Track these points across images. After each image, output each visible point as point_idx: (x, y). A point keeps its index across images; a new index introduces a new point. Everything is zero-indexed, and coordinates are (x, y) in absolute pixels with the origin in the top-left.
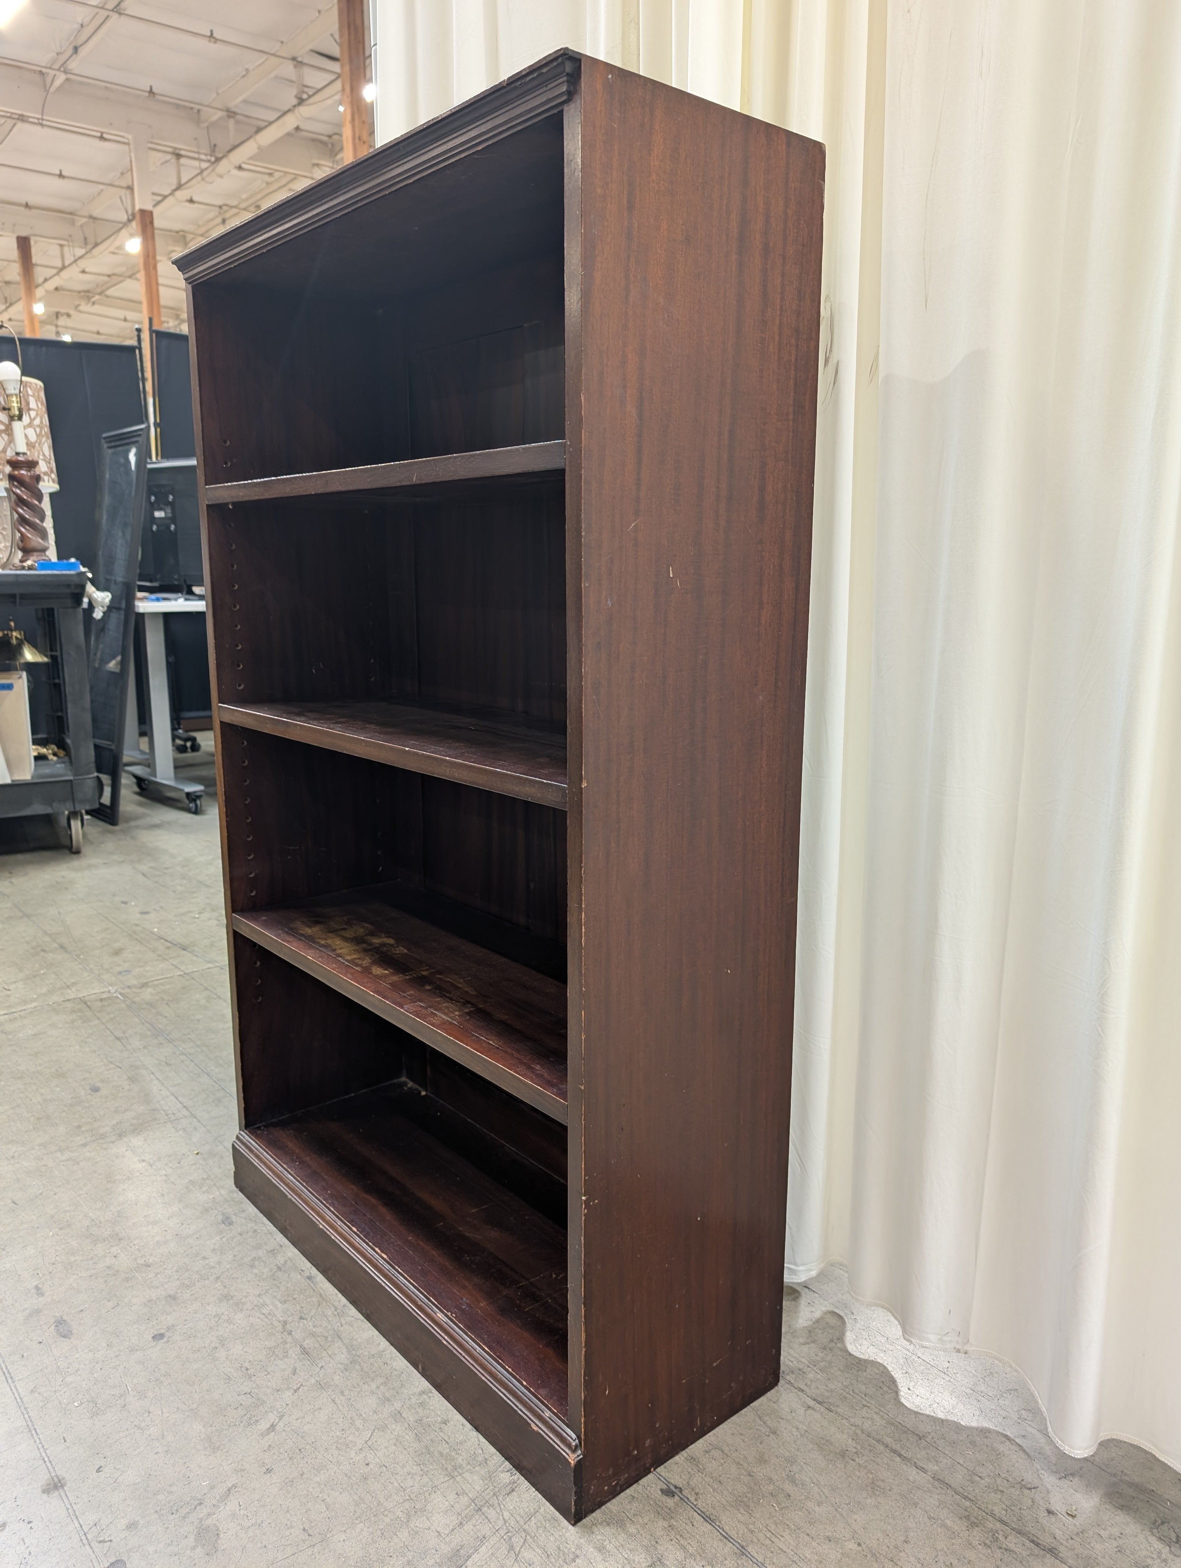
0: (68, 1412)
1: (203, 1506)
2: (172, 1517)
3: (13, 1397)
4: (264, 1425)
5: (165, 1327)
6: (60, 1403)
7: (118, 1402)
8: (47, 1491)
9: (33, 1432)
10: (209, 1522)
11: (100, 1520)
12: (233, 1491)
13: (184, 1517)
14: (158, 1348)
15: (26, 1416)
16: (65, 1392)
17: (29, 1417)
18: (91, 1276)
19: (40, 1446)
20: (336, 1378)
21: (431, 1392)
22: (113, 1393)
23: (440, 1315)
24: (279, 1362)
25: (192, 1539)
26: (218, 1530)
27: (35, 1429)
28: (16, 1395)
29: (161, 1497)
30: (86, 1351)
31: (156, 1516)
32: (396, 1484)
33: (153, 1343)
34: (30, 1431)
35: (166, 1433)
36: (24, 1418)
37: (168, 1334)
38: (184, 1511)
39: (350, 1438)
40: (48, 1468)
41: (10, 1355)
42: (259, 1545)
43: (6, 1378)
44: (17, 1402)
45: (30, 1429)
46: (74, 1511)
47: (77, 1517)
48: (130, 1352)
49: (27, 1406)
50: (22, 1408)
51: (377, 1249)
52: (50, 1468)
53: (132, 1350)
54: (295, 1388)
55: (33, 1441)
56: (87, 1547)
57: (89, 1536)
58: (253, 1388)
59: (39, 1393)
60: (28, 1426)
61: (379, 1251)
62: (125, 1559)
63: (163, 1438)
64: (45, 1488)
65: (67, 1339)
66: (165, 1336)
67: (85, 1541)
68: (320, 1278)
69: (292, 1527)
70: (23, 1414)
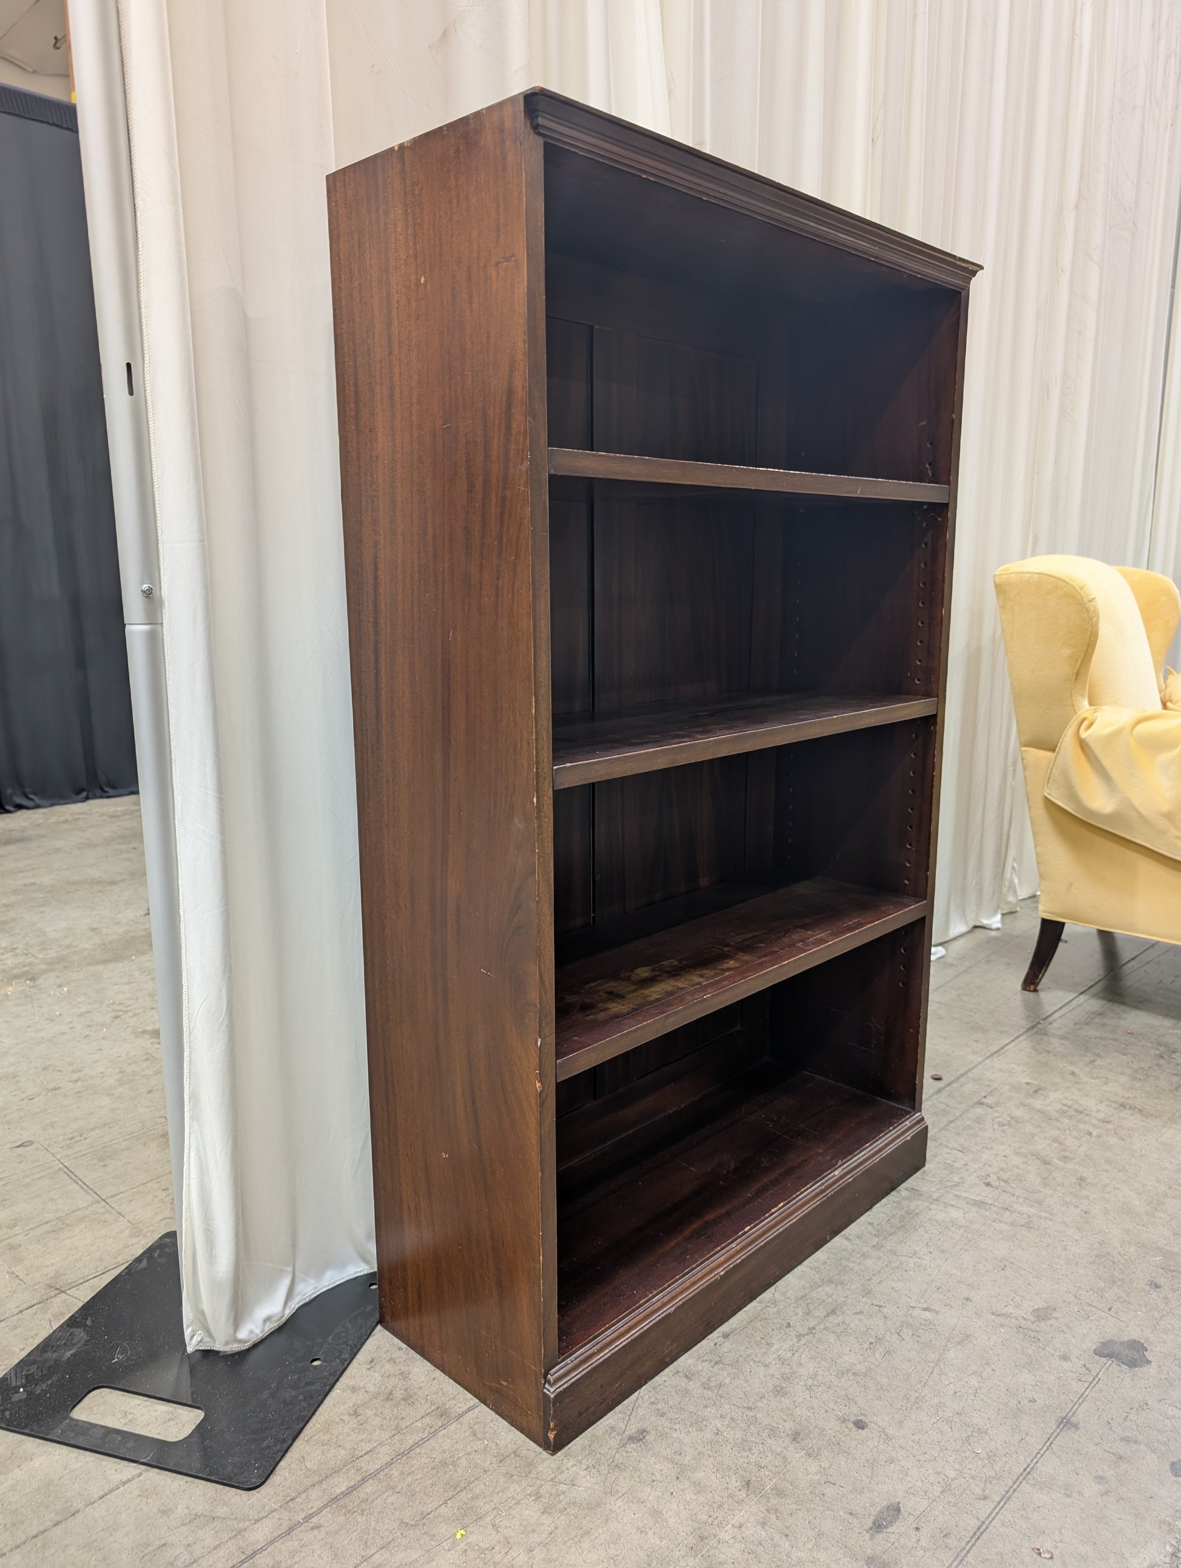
0: (991, 1454)
1: (1021, 1325)
2: (1042, 1339)
3: (1002, 1511)
4: (928, 1315)
5: (844, 1425)
6: (984, 1466)
7: (957, 1420)
8: (1076, 1426)
9: (1028, 1470)
10: (1033, 1319)
11: (1074, 1379)
12: (998, 1313)
13: (1037, 1331)
14: (875, 1418)
15: (1015, 1486)
16: (970, 1469)
17: (1015, 1483)
18: (787, 1536)
19: (1039, 1456)
20: (854, 1287)
21: (845, 1235)
22: (950, 1430)
23: (836, 1173)
24: (852, 1325)
25: (1051, 1322)
26: (1034, 1311)
27: (1025, 1470)
28: (997, 1510)
29: (1030, 1351)
30: (909, 1478)
31: (1047, 1348)
32: (939, 1236)
33: (872, 1425)
34: (1029, 1473)
35: (970, 1372)
36: (1018, 1486)
37: (853, 1418)
38: (1032, 1334)
39: (912, 1265)
40: (1055, 1439)
41: (950, 1549)
42: (1029, 1287)
43: (982, 1533)
44: (1005, 1504)
45: (1027, 1475)
46: (1079, 1399)
47: (1082, 1395)
48: (891, 1439)
49: (1003, 1493)
50: (1008, 1495)
51: (773, 1210)
52: (1054, 1436)
53: (888, 1438)
54: (878, 1308)
55: (1038, 1465)
56: (1099, 1376)
57: (1091, 1380)
58: (891, 1333)
59: (984, 1491)
60: (1024, 1478)
61: (775, 1209)
62: (1092, 1352)
63: (977, 1372)
64: (1074, 1430)
65: (901, 1505)
66: (858, 1420)
67: (1097, 1379)
68: (724, 1328)
69: (1005, 1275)
70: (1015, 1490)
